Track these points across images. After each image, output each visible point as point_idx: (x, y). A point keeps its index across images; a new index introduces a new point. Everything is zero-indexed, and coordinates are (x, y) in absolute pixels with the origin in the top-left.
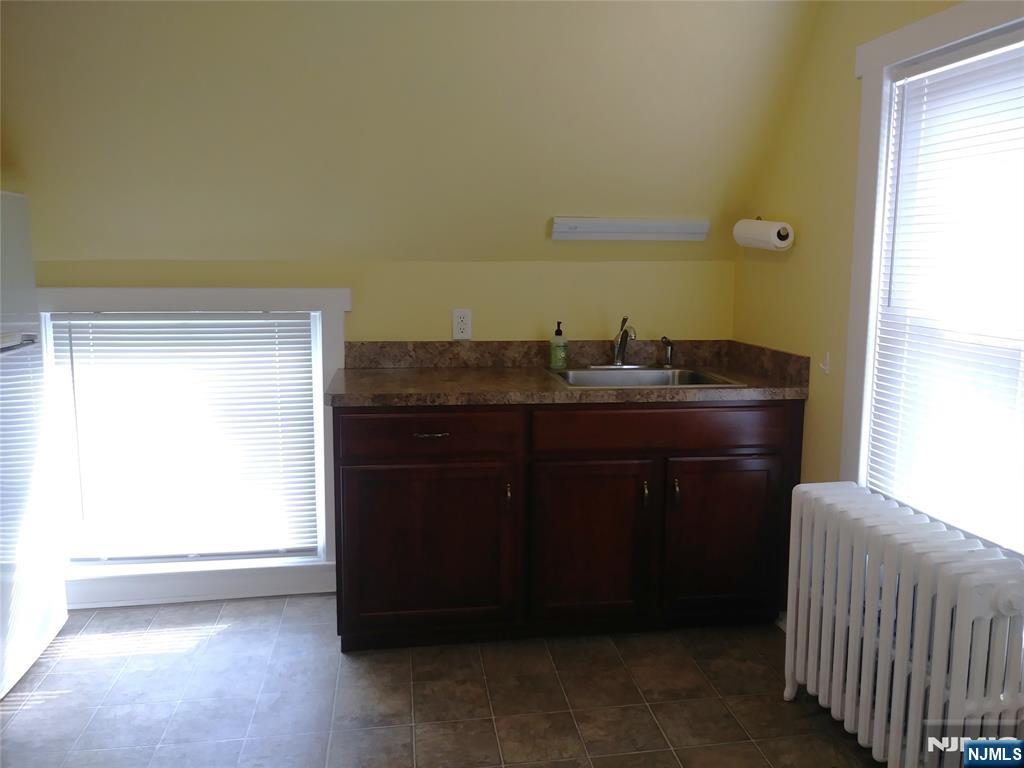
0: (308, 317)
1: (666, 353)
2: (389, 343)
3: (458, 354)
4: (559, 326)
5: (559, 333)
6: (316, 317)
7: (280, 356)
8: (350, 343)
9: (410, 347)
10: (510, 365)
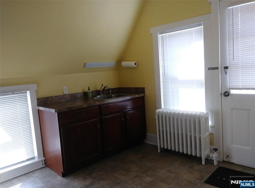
0: (26, 93)
1: (110, 91)
2: (49, 97)
3: (66, 98)
4: (89, 88)
5: (89, 89)
6: (28, 92)
7: (19, 105)
8: (38, 98)
9: (54, 97)
10: (78, 99)
